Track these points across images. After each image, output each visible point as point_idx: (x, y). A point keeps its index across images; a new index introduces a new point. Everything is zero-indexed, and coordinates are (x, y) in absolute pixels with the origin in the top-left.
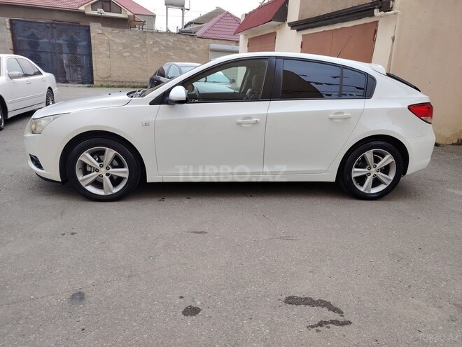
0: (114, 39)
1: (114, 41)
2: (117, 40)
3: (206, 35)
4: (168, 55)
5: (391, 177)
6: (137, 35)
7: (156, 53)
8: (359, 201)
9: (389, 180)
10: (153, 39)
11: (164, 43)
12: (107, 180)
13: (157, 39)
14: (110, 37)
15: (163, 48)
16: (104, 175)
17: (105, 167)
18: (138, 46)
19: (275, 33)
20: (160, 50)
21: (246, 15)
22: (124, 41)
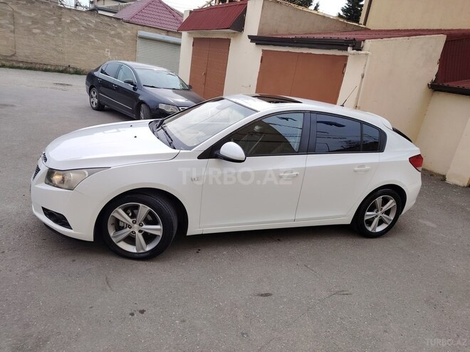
0: (20, 11)
1: (19, 13)
2: (24, 13)
3: (133, 20)
4: (89, 37)
5: (392, 217)
6: (50, 10)
7: (74, 33)
8: (368, 240)
9: (390, 220)
10: (70, 17)
11: (84, 23)
12: (139, 237)
13: (76, 18)
14: (15, 8)
15: (83, 29)
16: (137, 232)
17: (138, 223)
18: (52, 23)
19: (229, 40)
20: (80, 30)
21: (191, 12)
22: (33, 15)
